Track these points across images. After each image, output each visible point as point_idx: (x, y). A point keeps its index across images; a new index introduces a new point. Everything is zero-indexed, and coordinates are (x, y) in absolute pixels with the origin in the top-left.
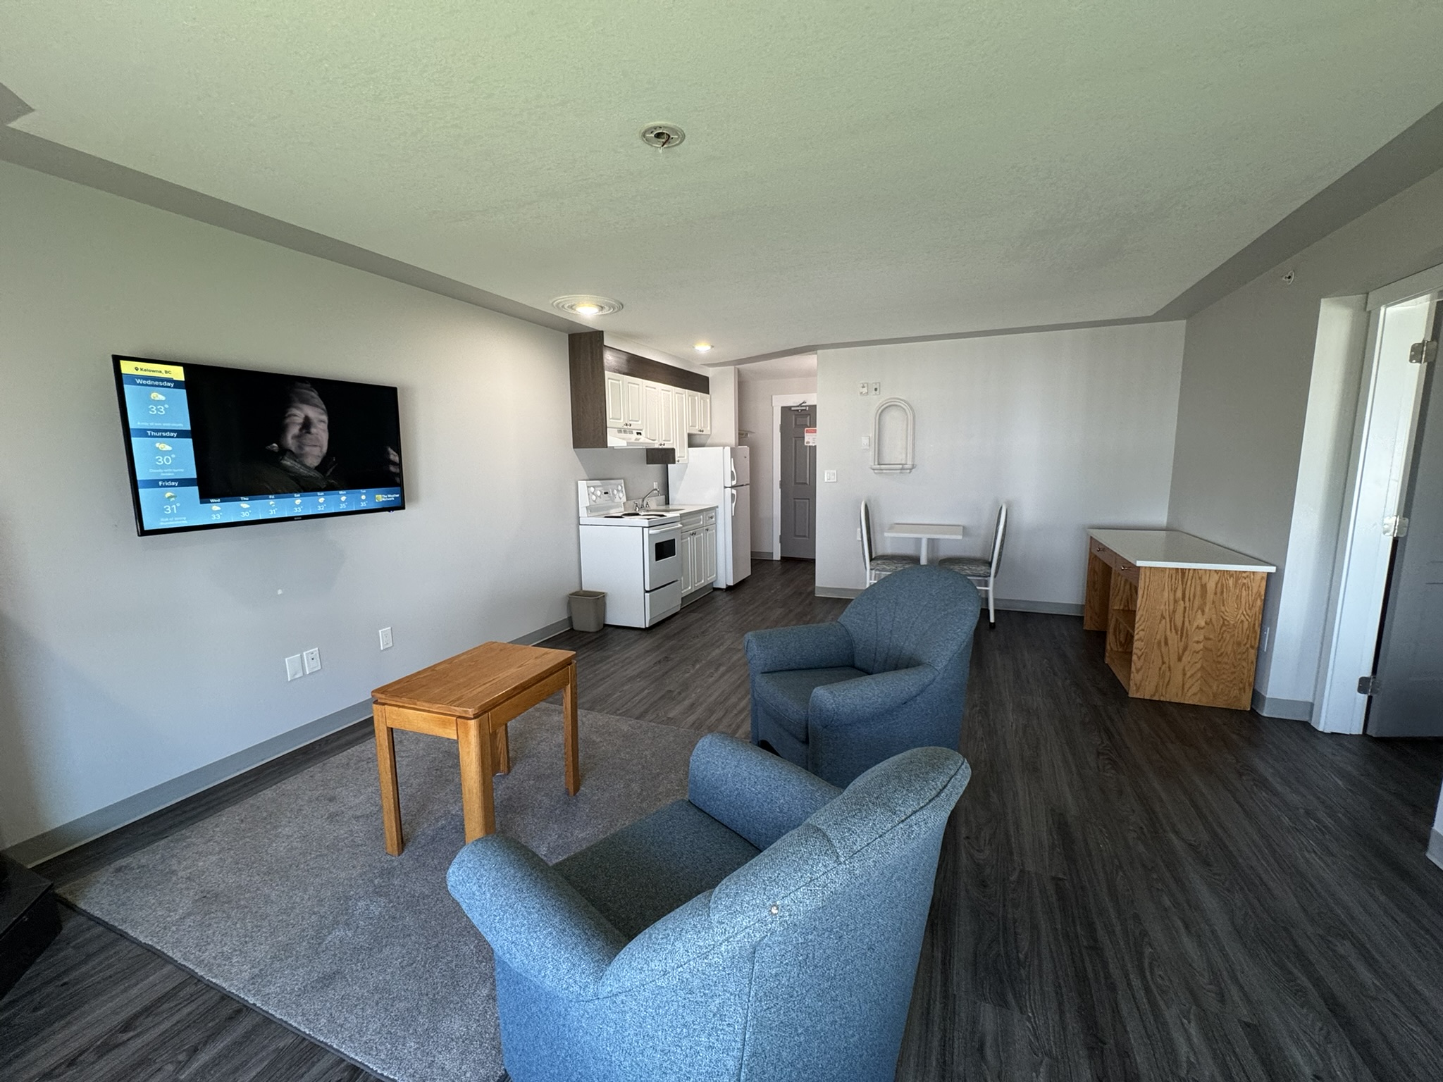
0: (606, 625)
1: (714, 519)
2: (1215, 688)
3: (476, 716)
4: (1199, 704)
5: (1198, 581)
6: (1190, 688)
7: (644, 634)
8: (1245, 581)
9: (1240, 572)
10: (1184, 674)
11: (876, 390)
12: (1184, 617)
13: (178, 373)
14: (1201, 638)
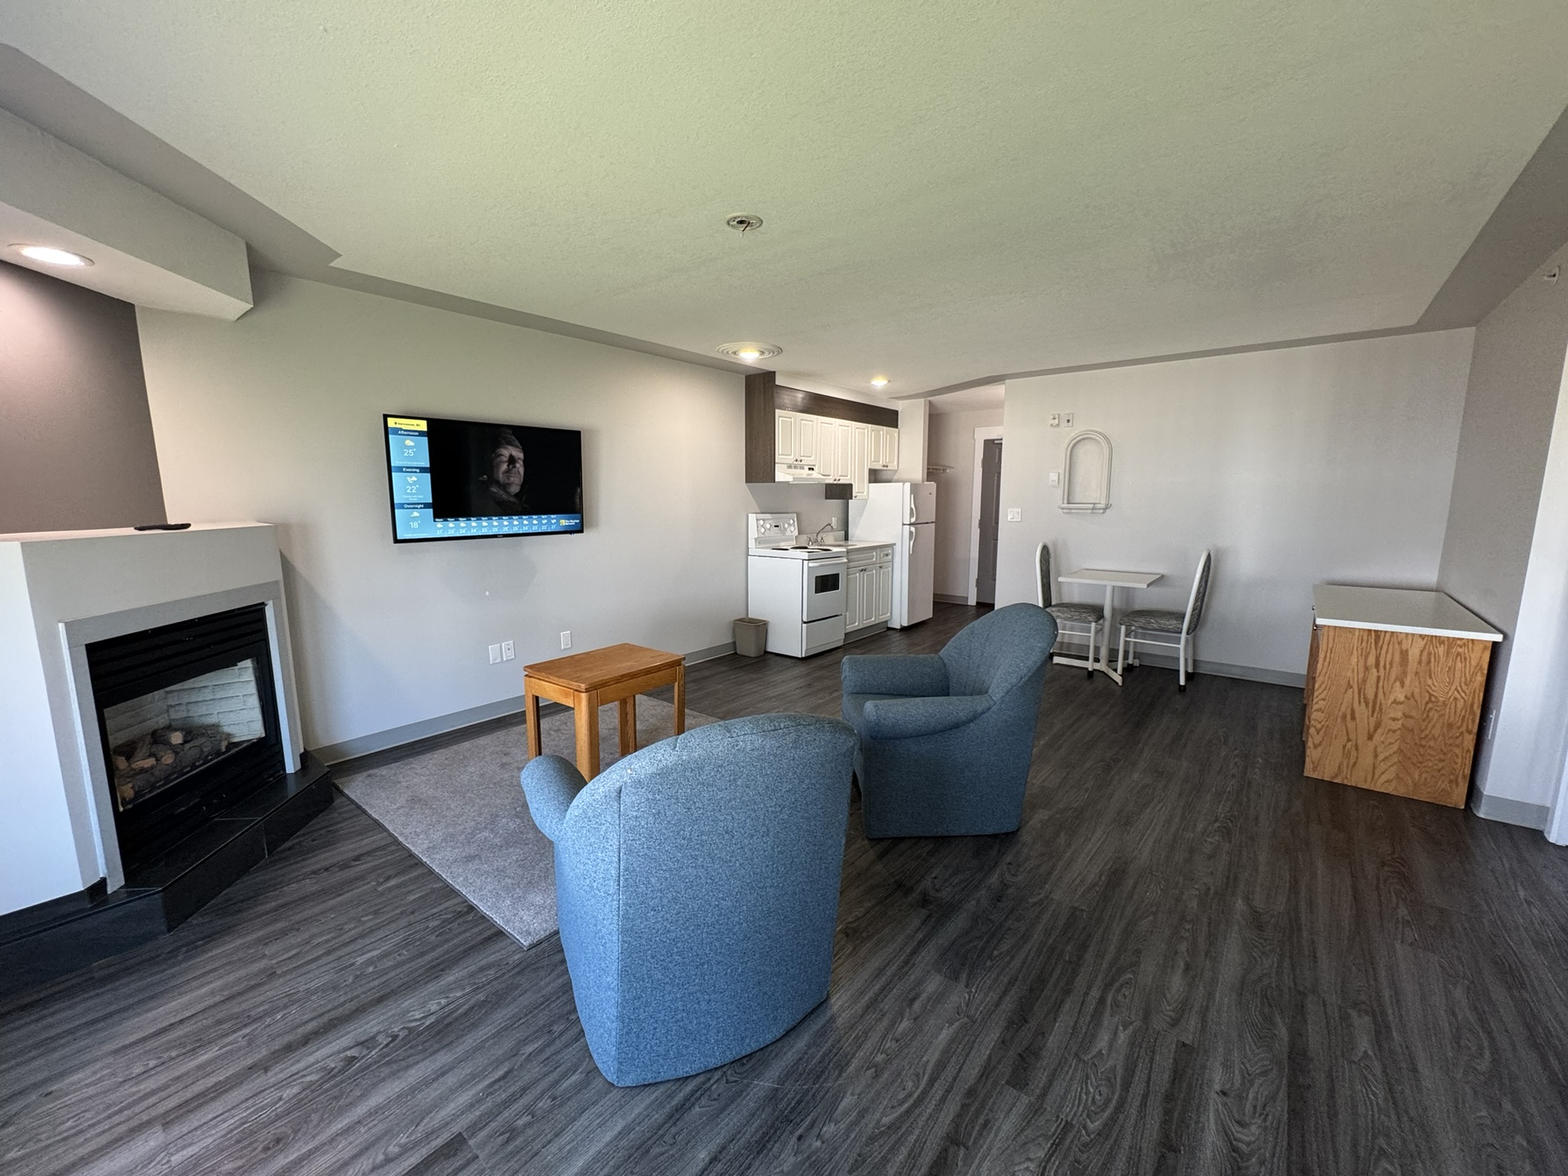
0: (766, 652)
1: (890, 557)
2: (1417, 777)
3: (587, 690)
4: (1394, 793)
5: (1397, 646)
6: (1383, 773)
7: (800, 663)
8: (1460, 650)
9: (1454, 638)
10: (1376, 756)
11: (1068, 421)
12: (1377, 688)
13: (423, 426)
14: (1399, 714)
